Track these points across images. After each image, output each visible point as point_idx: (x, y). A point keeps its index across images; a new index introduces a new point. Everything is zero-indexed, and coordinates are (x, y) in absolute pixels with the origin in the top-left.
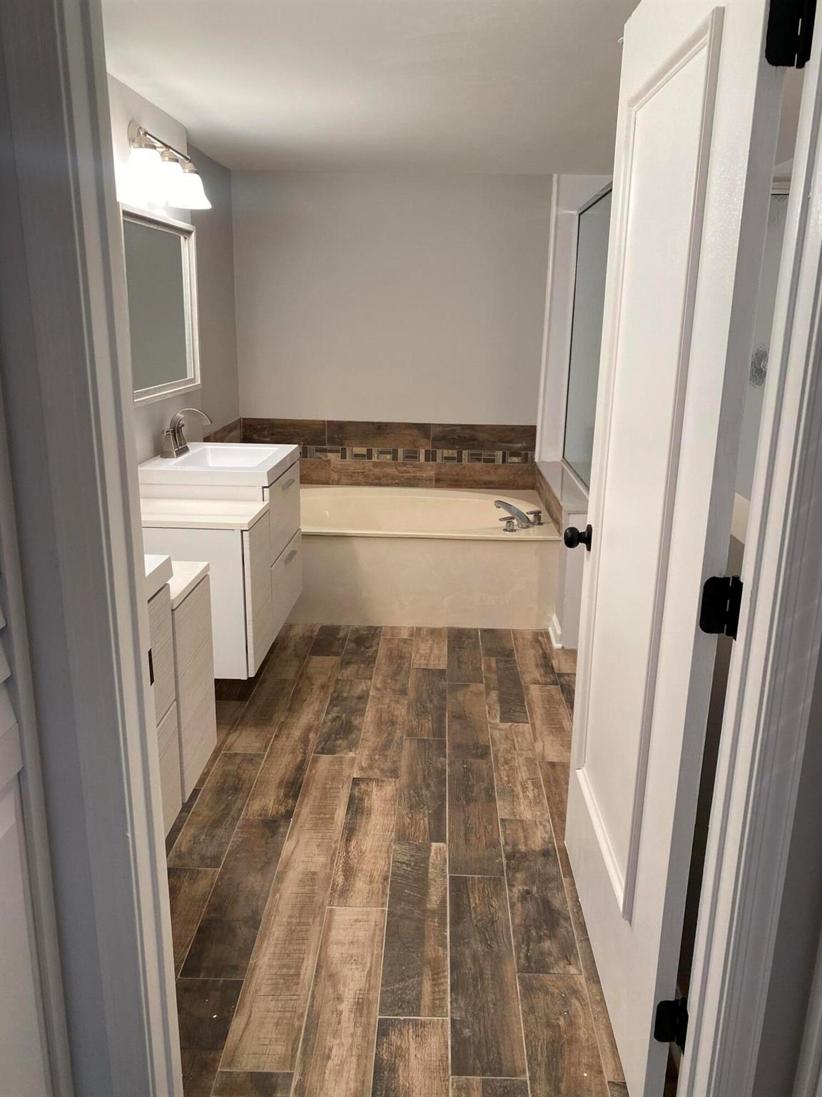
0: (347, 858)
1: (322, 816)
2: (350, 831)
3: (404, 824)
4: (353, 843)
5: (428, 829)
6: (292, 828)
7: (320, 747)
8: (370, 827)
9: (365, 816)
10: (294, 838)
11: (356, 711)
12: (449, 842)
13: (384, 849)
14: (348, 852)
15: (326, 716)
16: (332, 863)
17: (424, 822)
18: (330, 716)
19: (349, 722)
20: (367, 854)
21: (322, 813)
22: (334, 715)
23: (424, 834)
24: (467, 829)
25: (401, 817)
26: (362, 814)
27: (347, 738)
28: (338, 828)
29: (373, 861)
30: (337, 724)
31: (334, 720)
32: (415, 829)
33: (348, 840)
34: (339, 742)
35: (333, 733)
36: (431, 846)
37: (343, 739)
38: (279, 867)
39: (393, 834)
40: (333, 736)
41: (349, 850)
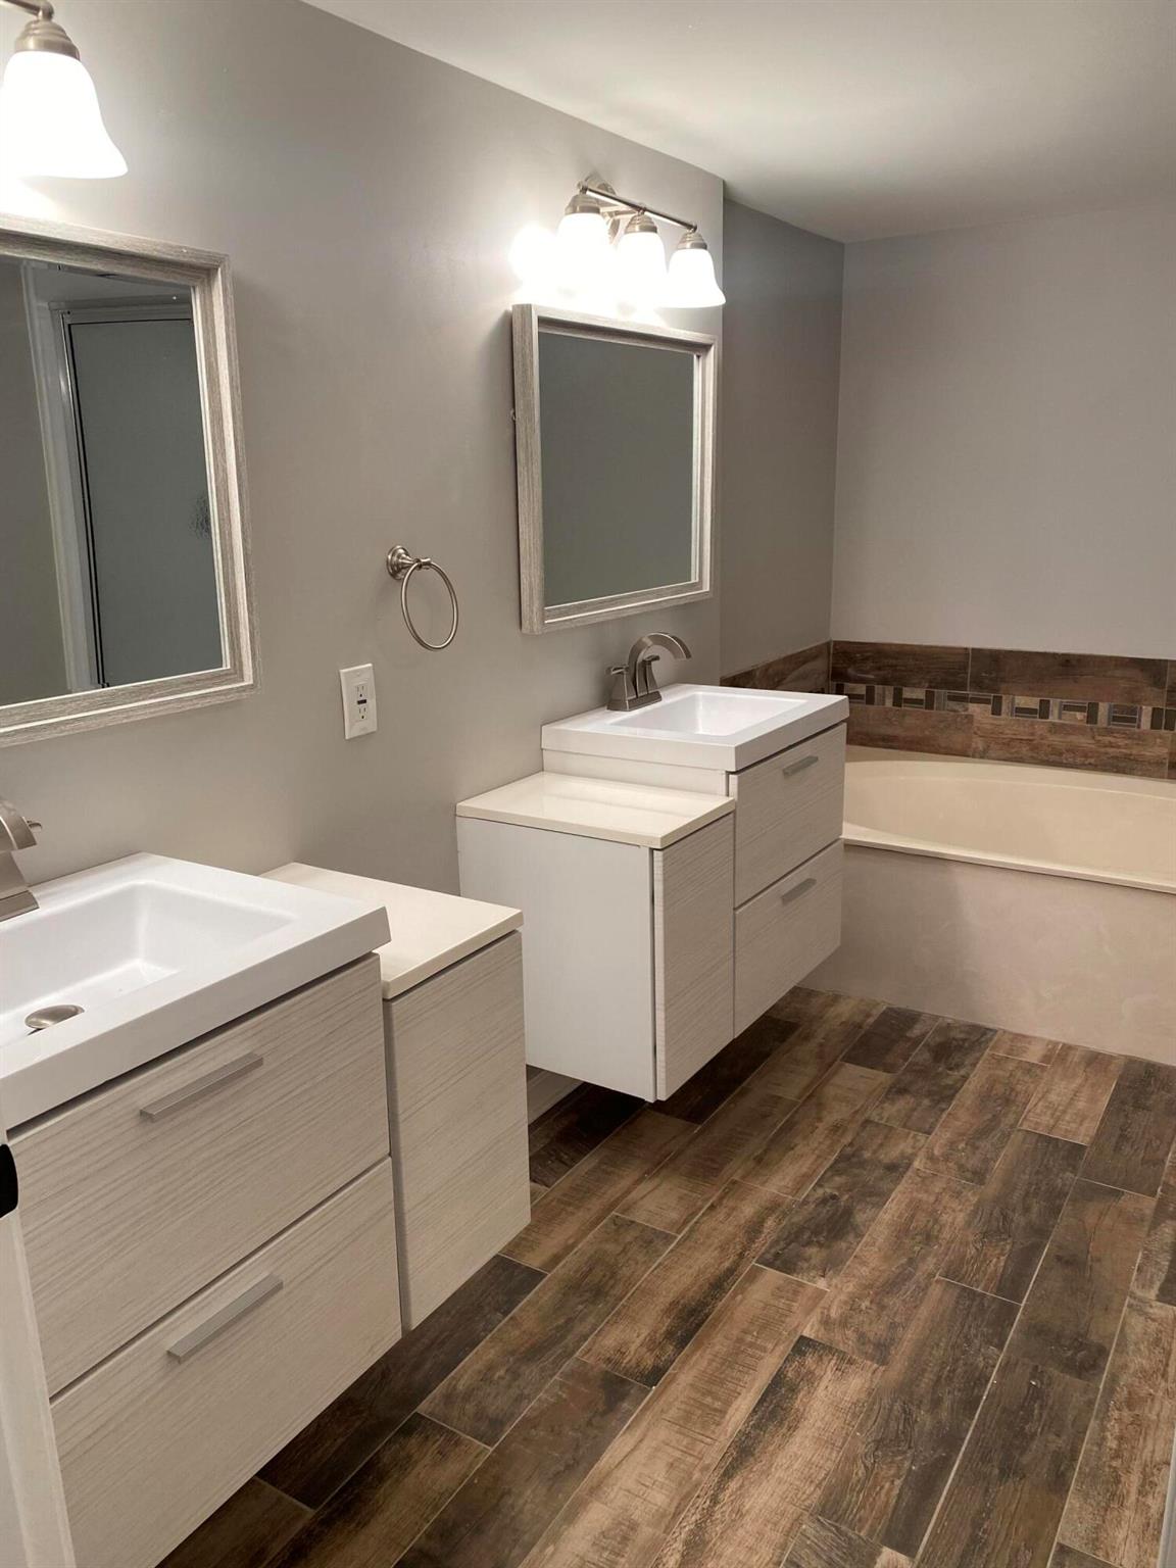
0: (709, 1514)
1: (709, 1400)
2: (743, 1452)
3: (848, 1479)
4: (733, 1485)
5: (890, 1510)
6: (646, 1408)
7: (773, 1251)
8: (781, 1459)
9: (784, 1430)
10: (638, 1433)
11: (871, 1194)
12: (922, 1560)
13: (785, 1523)
14: (715, 1500)
15: (814, 1189)
16: (676, 1515)
17: (891, 1489)
18: (820, 1192)
19: (848, 1213)
20: (747, 1518)
21: (709, 1393)
22: (828, 1191)
23: (878, 1519)
24: (974, 1539)
25: (851, 1459)
26: (781, 1423)
27: (829, 1247)
28: (722, 1438)
29: (751, 1541)
30: (825, 1211)
31: (824, 1201)
32: (866, 1498)
33: (728, 1475)
34: (812, 1251)
35: (809, 1229)
36: (880, 1553)
37: (821, 1245)
38: (586, 1483)
39: (819, 1492)
40: (806, 1236)
41: (721, 1497)
